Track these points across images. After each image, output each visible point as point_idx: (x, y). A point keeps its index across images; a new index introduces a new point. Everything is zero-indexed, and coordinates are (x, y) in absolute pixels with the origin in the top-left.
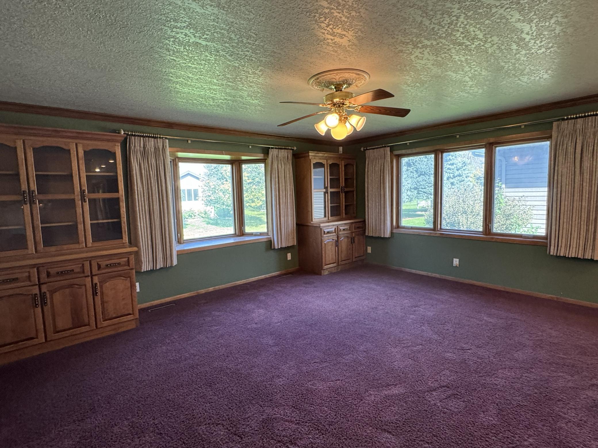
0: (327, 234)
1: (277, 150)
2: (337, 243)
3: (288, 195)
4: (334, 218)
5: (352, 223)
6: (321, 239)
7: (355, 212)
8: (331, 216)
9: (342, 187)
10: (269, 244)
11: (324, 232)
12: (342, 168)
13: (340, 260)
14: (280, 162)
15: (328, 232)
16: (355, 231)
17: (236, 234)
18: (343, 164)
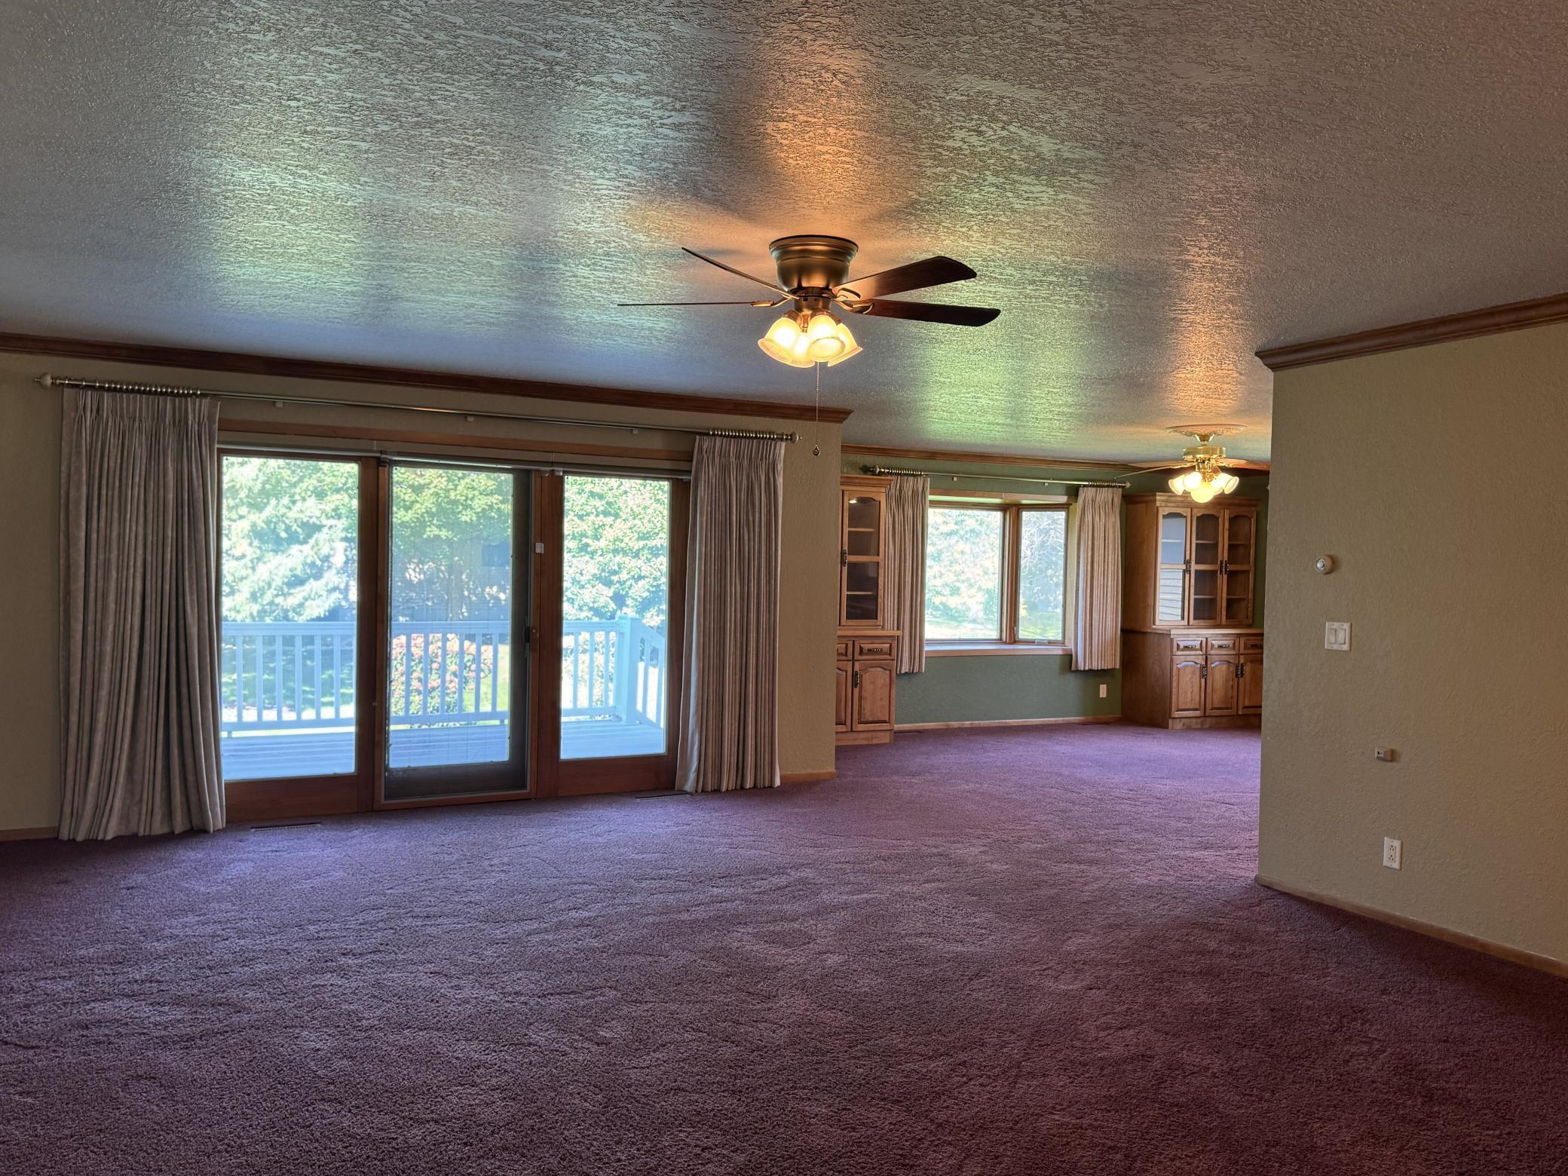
0: (1182, 650)
1: (1094, 489)
2: (1204, 671)
3: (1110, 572)
4: (1202, 623)
5: (1239, 635)
6: (1172, 661)
7: (1250, 614)
8: (1195, 618)
9: (1222, 563)
10: (1068, 661)
11: (1178, 645)
12: (1224, 526)
13: (1209, 706)
14: (1097, 509)
15: (1186, 648)
16: (1246, 652)
17: (1001, 639)
18: (1227, 517)
